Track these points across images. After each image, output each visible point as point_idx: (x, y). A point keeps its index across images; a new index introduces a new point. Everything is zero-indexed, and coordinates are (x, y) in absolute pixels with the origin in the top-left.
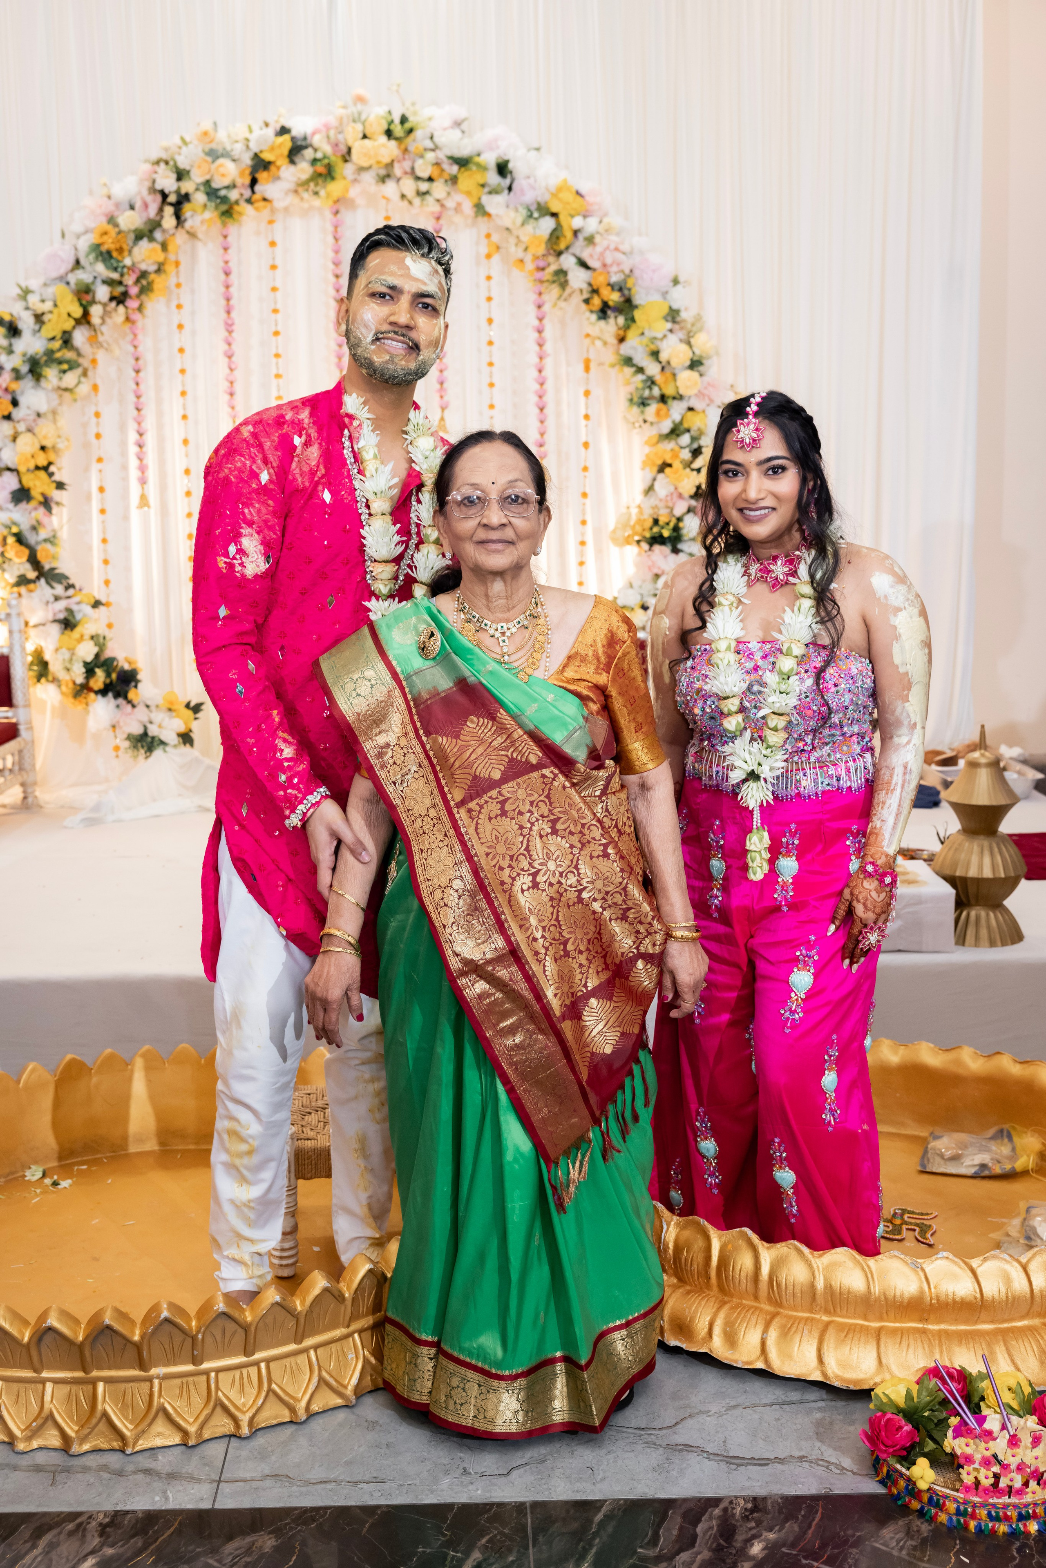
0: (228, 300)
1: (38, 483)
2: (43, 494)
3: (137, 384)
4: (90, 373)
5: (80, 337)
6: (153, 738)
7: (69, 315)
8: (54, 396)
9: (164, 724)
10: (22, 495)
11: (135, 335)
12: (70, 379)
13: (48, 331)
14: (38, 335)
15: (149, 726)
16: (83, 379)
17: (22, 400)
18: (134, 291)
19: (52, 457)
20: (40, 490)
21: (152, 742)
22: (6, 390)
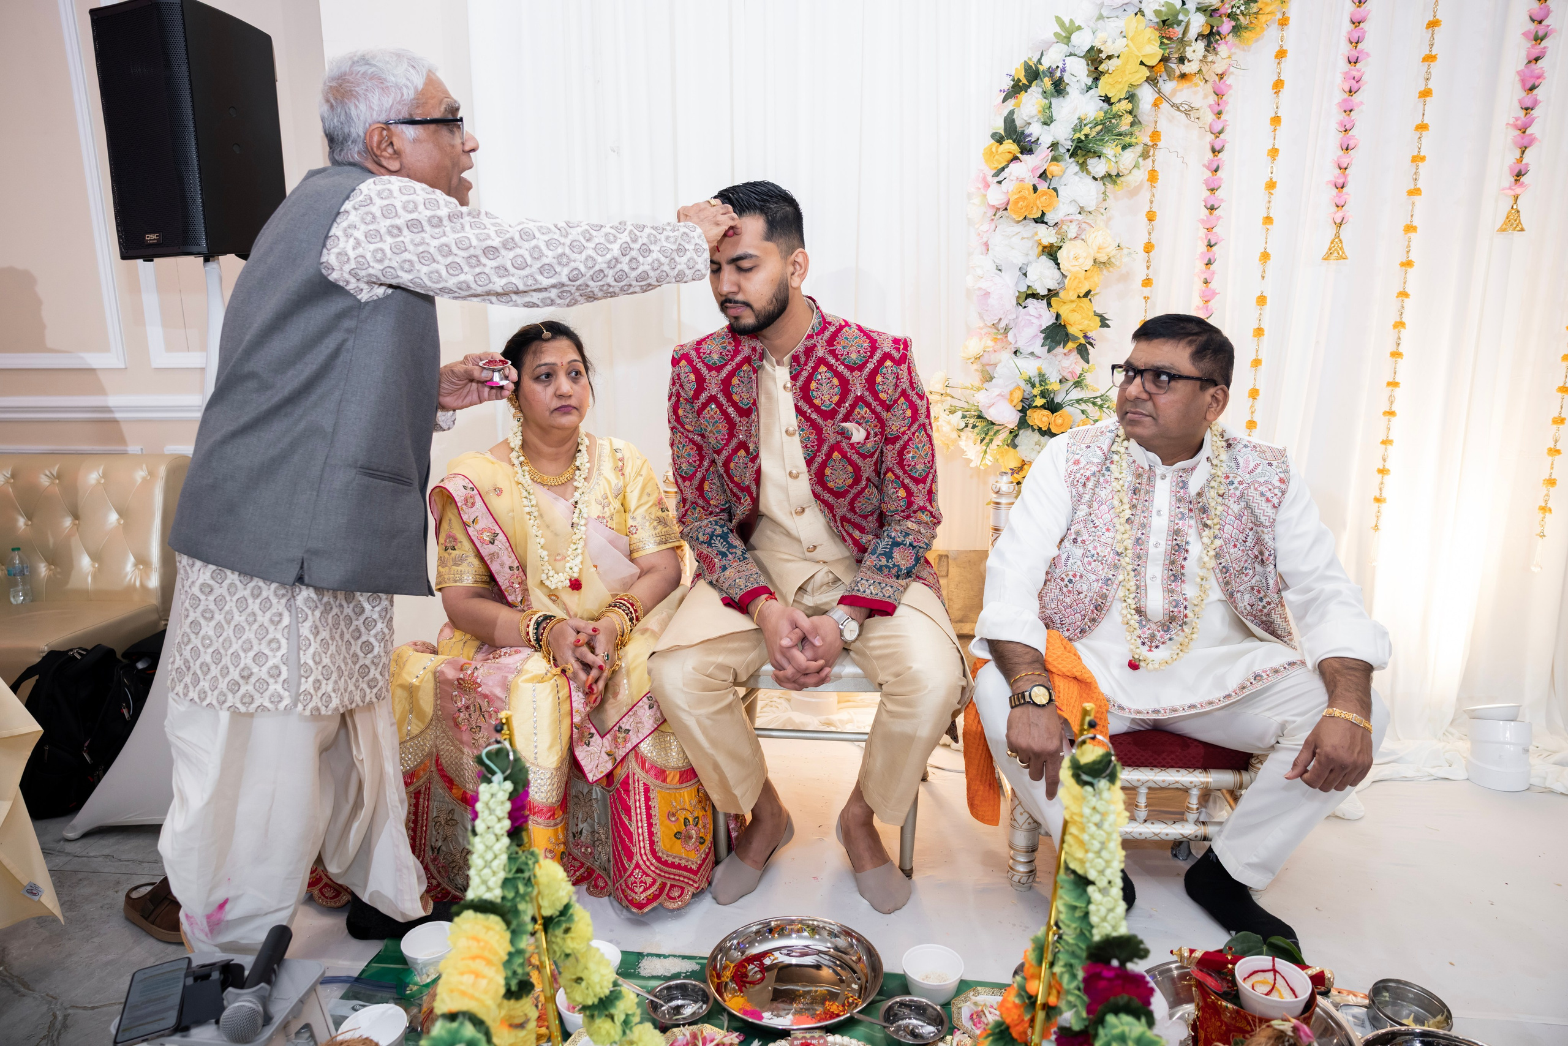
0: (1355, 43)
1: (1078, 316)
2: (1081, 333)
4: (1150, 153)
5: (1146, 95)
7: (1142, 63)
10: (1056, 334)
11: (1219, 94)
12: (1127, 160)
13: (1105, 86)
14: (1092, 92)
17: (1062, 191)
18: (1226, 26)
20: (1081, 328)
22: (1043, 176)
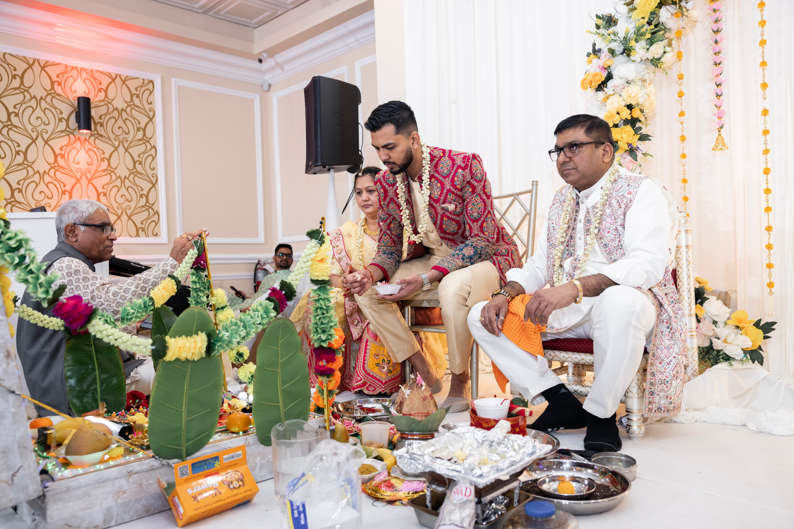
1: (624, 136)
2: (629, 145)
3: (716, 42)
4: (673, 42)
5: (665, 15)
6: (719, 351)
8: (642, 66)
9: (729, 340)
12: (657, 50)
13: (638, 13)
14: (630, 19)
15: (715, 341)
16: (668, 49)
17: (615, 73)
19: (636, 114)
20: (627, 142)
21: (718, 356)
22: (604, 67)
